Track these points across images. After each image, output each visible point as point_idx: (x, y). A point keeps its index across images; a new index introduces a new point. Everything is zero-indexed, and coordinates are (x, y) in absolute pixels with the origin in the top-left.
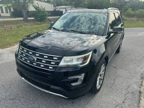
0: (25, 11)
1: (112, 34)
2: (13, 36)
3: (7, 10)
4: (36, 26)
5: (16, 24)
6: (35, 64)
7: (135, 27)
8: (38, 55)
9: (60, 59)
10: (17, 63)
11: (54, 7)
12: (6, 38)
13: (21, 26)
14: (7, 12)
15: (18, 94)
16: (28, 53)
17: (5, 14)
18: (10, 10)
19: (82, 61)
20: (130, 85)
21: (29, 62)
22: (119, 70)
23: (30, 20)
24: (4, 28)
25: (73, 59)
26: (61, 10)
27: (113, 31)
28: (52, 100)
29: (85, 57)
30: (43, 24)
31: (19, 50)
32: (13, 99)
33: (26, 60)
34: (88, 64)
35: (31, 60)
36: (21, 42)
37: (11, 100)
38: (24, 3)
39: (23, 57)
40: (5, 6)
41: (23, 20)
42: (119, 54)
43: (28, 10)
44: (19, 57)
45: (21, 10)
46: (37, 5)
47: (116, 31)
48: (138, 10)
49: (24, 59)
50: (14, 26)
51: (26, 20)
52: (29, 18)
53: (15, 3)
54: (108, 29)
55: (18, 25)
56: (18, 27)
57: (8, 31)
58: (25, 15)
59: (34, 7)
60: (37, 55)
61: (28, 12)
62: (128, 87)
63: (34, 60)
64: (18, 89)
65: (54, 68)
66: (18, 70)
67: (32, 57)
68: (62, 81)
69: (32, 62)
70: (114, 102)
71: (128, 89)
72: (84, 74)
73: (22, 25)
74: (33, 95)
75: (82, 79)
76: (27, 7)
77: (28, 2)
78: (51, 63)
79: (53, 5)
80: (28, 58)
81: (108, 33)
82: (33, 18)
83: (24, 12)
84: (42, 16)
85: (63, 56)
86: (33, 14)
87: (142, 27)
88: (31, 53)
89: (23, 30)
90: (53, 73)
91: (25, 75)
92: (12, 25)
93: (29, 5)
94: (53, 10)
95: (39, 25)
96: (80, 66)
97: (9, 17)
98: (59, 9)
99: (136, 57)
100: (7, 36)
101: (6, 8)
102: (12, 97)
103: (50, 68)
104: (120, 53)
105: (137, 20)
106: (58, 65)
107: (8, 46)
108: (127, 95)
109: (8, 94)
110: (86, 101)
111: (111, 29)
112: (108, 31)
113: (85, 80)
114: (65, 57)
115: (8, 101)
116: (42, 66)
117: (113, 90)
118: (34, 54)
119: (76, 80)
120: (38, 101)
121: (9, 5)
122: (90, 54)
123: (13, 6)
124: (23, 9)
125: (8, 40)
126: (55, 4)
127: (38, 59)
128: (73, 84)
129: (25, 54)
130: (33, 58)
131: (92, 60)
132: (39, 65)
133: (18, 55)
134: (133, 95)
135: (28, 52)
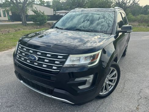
1: (120, 34)
2: (11, 39)
3: (5, 14)
4: (35, 30)
6: (36, 64)
7: (138, 31)
8: (40, 54)
9: (66, 58)
10: (15, 64)
11: (54, 11)
12: (3, 42)
13: (19, 30)
14: (5, 16)
15: (16, 101)
16: (29, 52)
17: (3, 18)
18: (8, 13)
19: (91, 60)
20: (141, 90)
21: (29, 61)
22: (127, 73)
23: (29, 24)
24: (1, 31)
25: (80, 58)
26: (61, 14)
27: (122, 30)
28: (56, 106)
29: (94, 55)
30: (42, 28)
31: (17, 50)
32: (10, 106)
33: (25, 60)
34: (97, 64)
35: (31, 59)
36: (20, 41)
37: (8, 107)
39: (22, 57)
40: (3, 10)
41: (22, 24)
42: (125, 58)
43: (27, 14)
44: (18, 57)
45: (20, 14)
46: (35, 10)
47: (125, 30)
48: (138, 15)
49: (23, 59)
50: (12, 30)
51: (25, 24)
52: (28, 22)
53: (14, 6)
54: (117, 28)
55: (17, 29)
56: (16, 31)
57: (6, 35)
58: (23, 18)
59: (33, 11)
60: (38, 53)
61: (27, 16)
62: (140, 92)
63: (35, 59)
64: (16, 94)
65: (58, 68)
66: (16, 72)
67: (32, 56)
68: (68, 83)
69: (32, 62)
70: (127, 108)
71: (140, 94)
72: (93, 75)
73: (21, 29)
74: (34, 101)
75: (91, 81)
76: (26, 11)
77: (27, 6)
78: (55, 62)
79: (52, 10)
80: (28, 58)
81: (116, 32)
82: (32, 22)
83: (23, 16)
84: (41, 20)
85: (69, 54)
86: (32, 18)
87: (145, 31)
88: (32, 52)
89: (22, 33)
90: (57, 74)
91: (24, 77)
92: (10, 29)
93: (28, 9)
94: (53, 15)
95: (38, 29)
96: (89, 66)
97: (7, 20)
98: (59, 14)
99: (144, 60)
100: (4, 40)
101: (4, 12)
102: (9, 104)
103: (54, 68)
104: (126, 56)
105: (139, 25)
106: (63, 64)
107: (6, 49)
108: (140, 100)
109: (4, 100)
110: (95, 107)
111: (119, 28)
112: (116, 30)
113: (94, 83)
114: (71, 56)
115: (4, 108)
116: (44, 66)
117: (124, 95)
118: (35, 52)
119: (84, 83)
120: (39, 108)
121: (7, 8)
122: (99, 53)
123: (11, 10)
124: (22, 12)
125: (5, 43)
126: (55, 9)
127: (39, 58)
128: (81, 87)
129: (24, 53)
130: (34, 57)
131: (102, 60)
132: (41, 65)
133: (17, 54)
134: (147, 101)
135: (28, 50)
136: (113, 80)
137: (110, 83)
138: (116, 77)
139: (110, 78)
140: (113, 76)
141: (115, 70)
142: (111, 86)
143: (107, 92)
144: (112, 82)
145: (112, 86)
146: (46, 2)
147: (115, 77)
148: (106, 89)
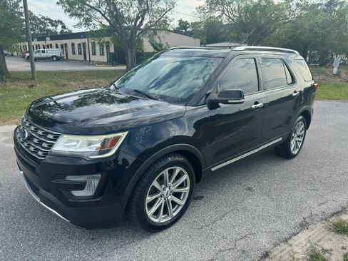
0: (132, 52)
3: (103, 50)
5: (109, 79)
8: (33, 128)
11: (202, 44)
14: (102, 54)
17: (98, 58)
20: (251, 234)
38: (132, 35)
41: (126, 70)
43: (143, 51)
45: (125, 50)
46: (158, 42)
58: (130, 60)
59: (152, 45)
62: (245, 237)
65: (44, 154)
68: (54, 182)
71: (238, 242)
72: (100, 175)
75: (95, 185)
77: (139, 34)
78: (43, 144)
79: (198, 41)
83: (129, 54)
85: (62, 133)
92: (102, 80)
93: (142, 40)
97: (105, 63)
99: (333, 176)
103: (40, 153)
119: (81, 186)
122: (122, 136)
126: (204, 39)
136: (181, 193)
137: (176, 200)
138: (188, 188)
139: (174, 189)
140: (181, 186)
141: (185, 172)
142: (177, 206)
143: (169, 218)
144: (179, 198)
145: (179, 205)
146: (192, 24)
147: (186, 187)
148: (166, 211)
